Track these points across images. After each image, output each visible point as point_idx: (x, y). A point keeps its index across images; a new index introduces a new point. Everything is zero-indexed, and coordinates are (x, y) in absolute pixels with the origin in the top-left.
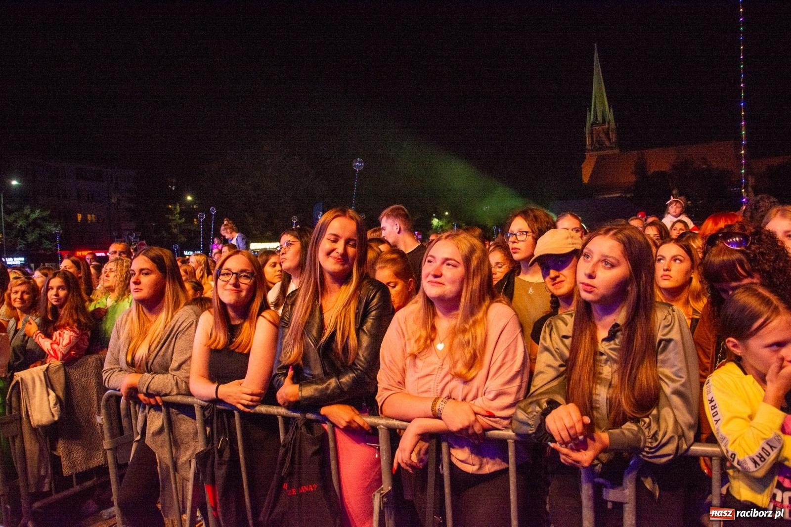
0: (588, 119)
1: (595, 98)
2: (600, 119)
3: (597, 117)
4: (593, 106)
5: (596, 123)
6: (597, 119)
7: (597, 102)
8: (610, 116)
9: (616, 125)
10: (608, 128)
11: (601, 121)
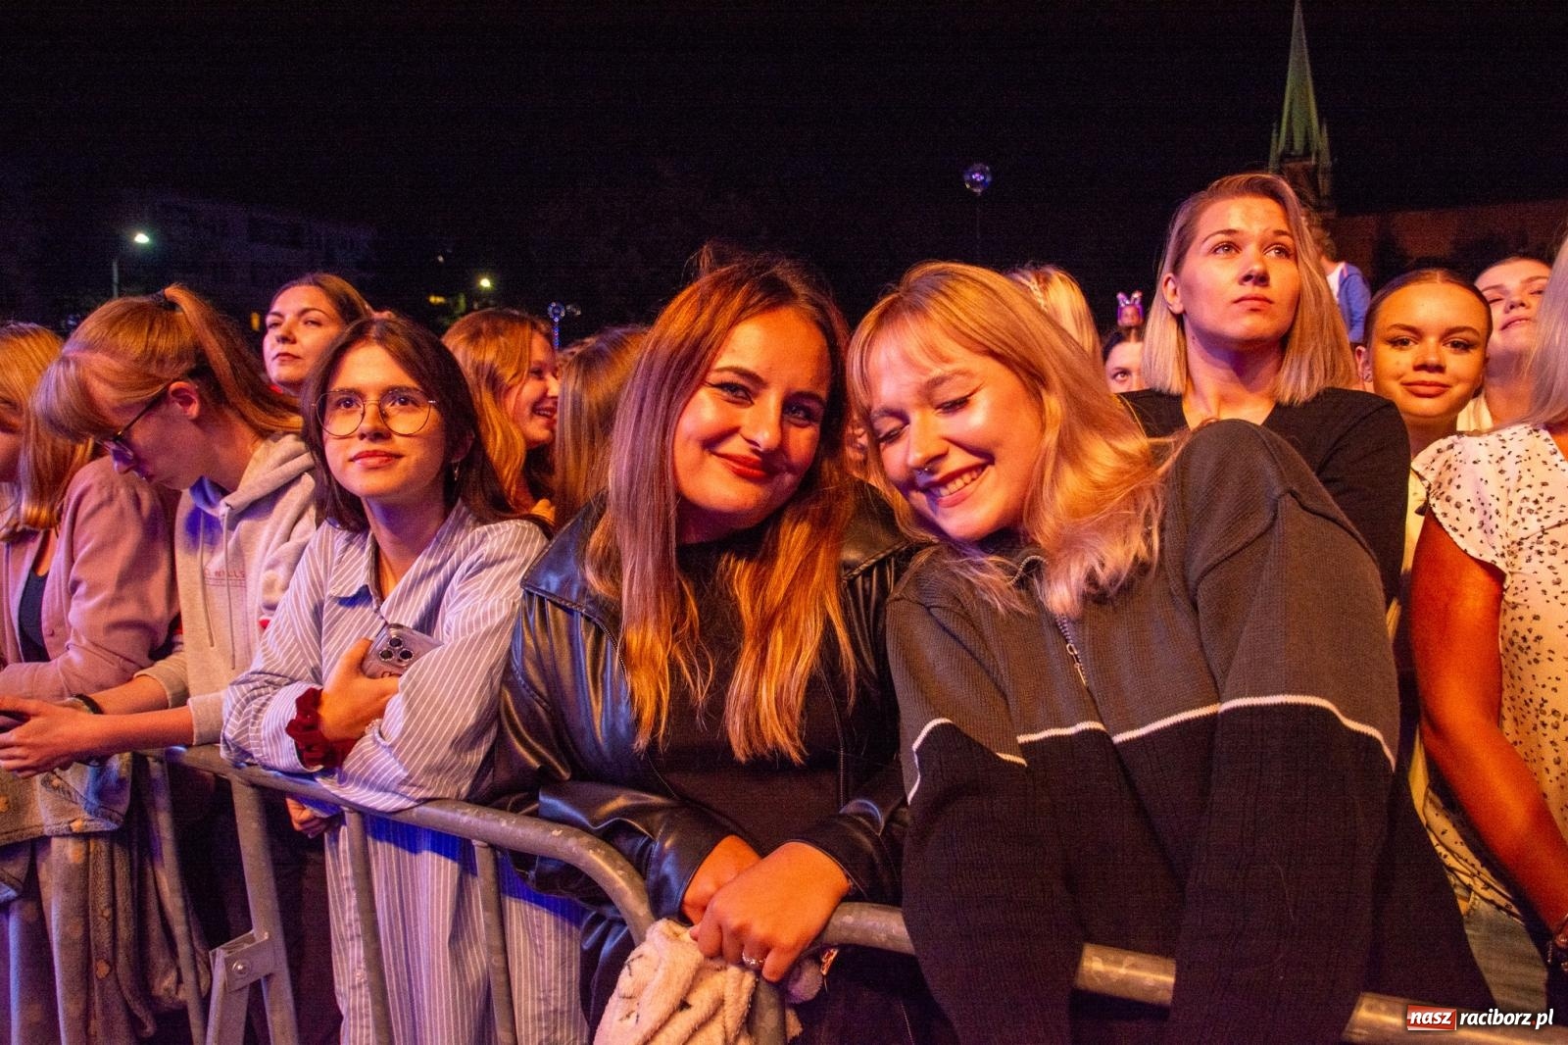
0: (1273, 147)
1: (1291, 104)
2: (1298, 145)
3: (1292, 141)
4: (1285, 120)
5: (1289, 156)
6: (1292, 147)
7: (1295, 112)
8: (1321, 141)
9: (1332, 159)
10: (1316, 167)
11: (1301, 153)
